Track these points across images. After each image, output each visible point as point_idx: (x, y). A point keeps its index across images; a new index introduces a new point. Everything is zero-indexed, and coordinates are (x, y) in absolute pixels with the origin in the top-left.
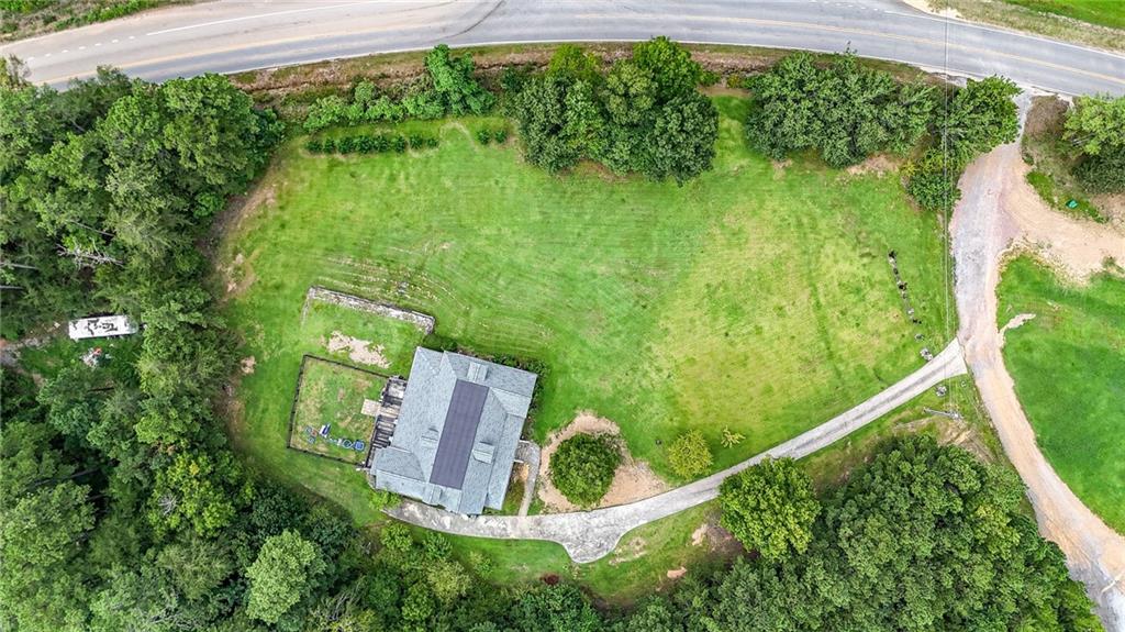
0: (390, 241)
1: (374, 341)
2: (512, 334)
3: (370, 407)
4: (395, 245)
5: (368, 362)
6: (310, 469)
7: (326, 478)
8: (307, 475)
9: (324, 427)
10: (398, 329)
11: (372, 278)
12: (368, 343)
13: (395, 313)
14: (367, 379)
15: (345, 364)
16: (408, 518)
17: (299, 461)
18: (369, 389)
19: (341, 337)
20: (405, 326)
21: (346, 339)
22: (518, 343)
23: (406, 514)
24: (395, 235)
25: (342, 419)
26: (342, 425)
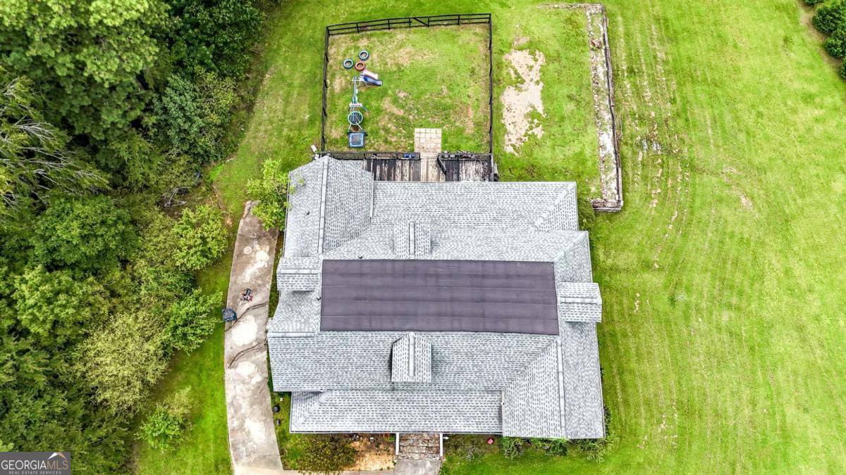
0: (717, 112)
1: (548, 119)
2: (638, 362)
3: (429, 141)
4: (714, 120)
5: (507, 118)
6: (297, 75)
7: (287, 102)
8: (286, 74)
9: (376, 76)
10: (581, 153)
11: (648, 94)
12: (540, 110)
13: (607, 139)
14: (477, 124)
15: (493, 83)
16: (241, 254)
17: (308, 57)
18: (460, 131)
19: (537, 67)
20: (589, 163)
21: (535, 75)
22: (627, 377)
23: (247, 250)
24: (728, 118)
25: (395, 101)
26: (386, 104)
